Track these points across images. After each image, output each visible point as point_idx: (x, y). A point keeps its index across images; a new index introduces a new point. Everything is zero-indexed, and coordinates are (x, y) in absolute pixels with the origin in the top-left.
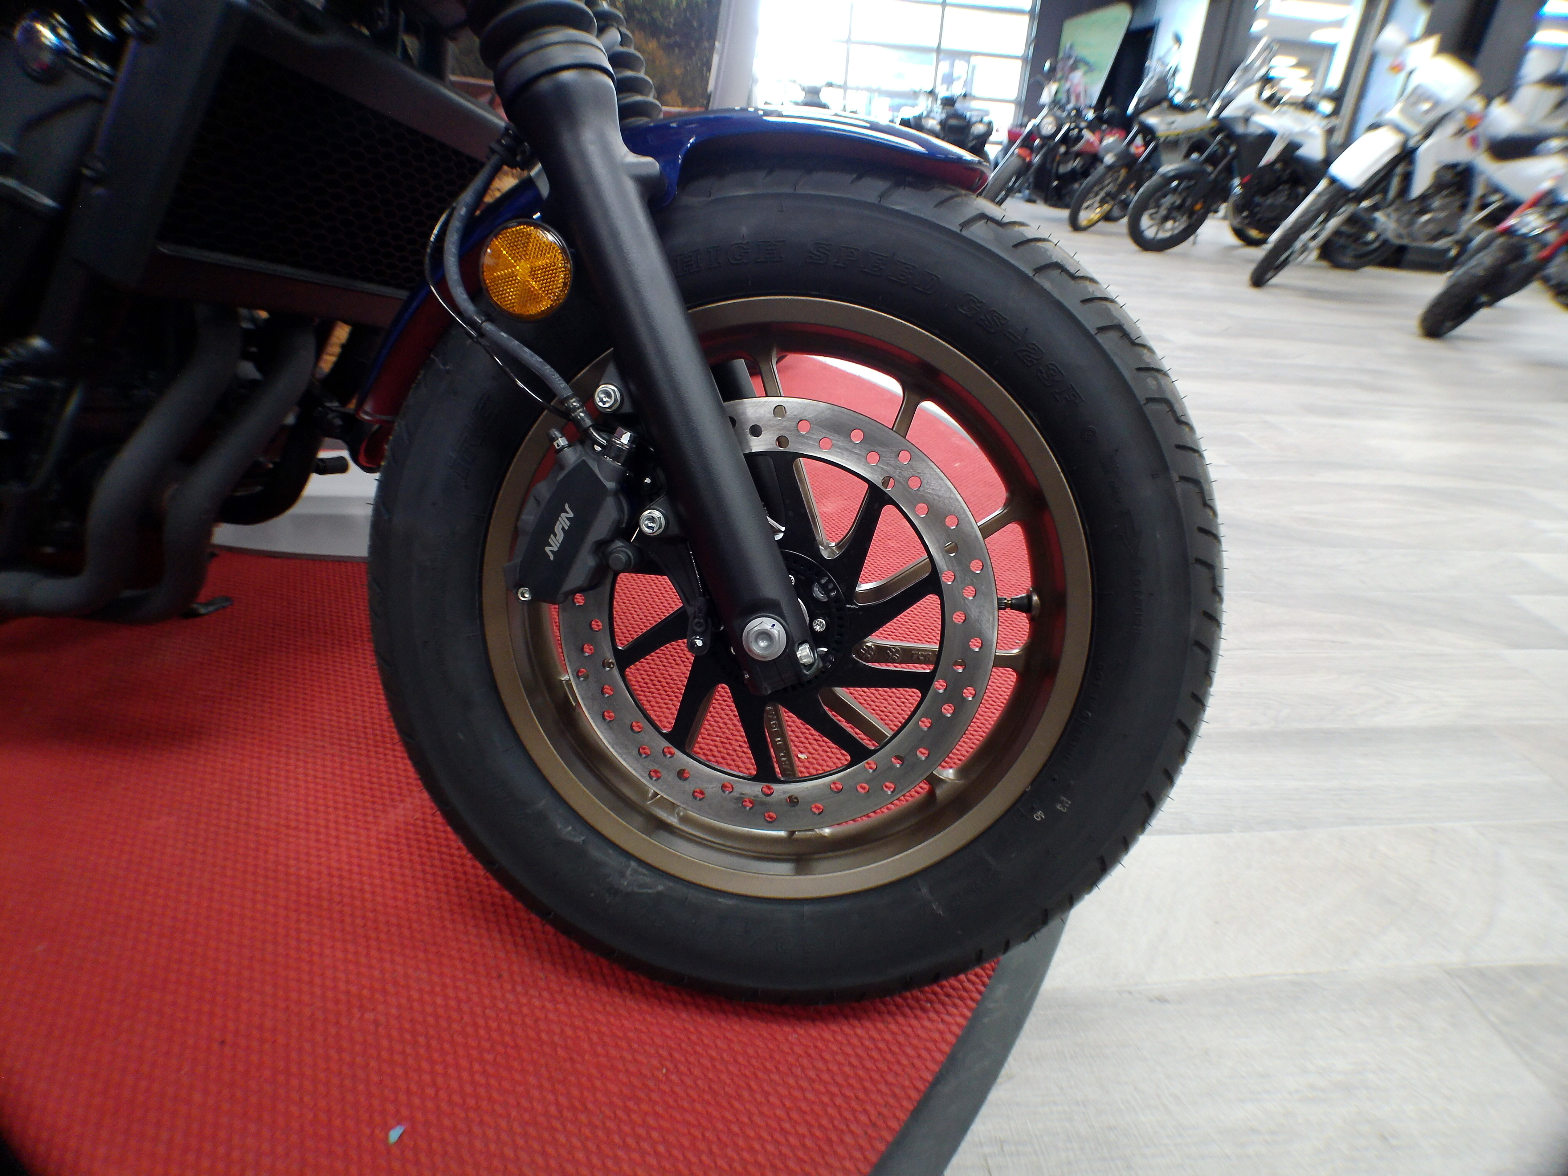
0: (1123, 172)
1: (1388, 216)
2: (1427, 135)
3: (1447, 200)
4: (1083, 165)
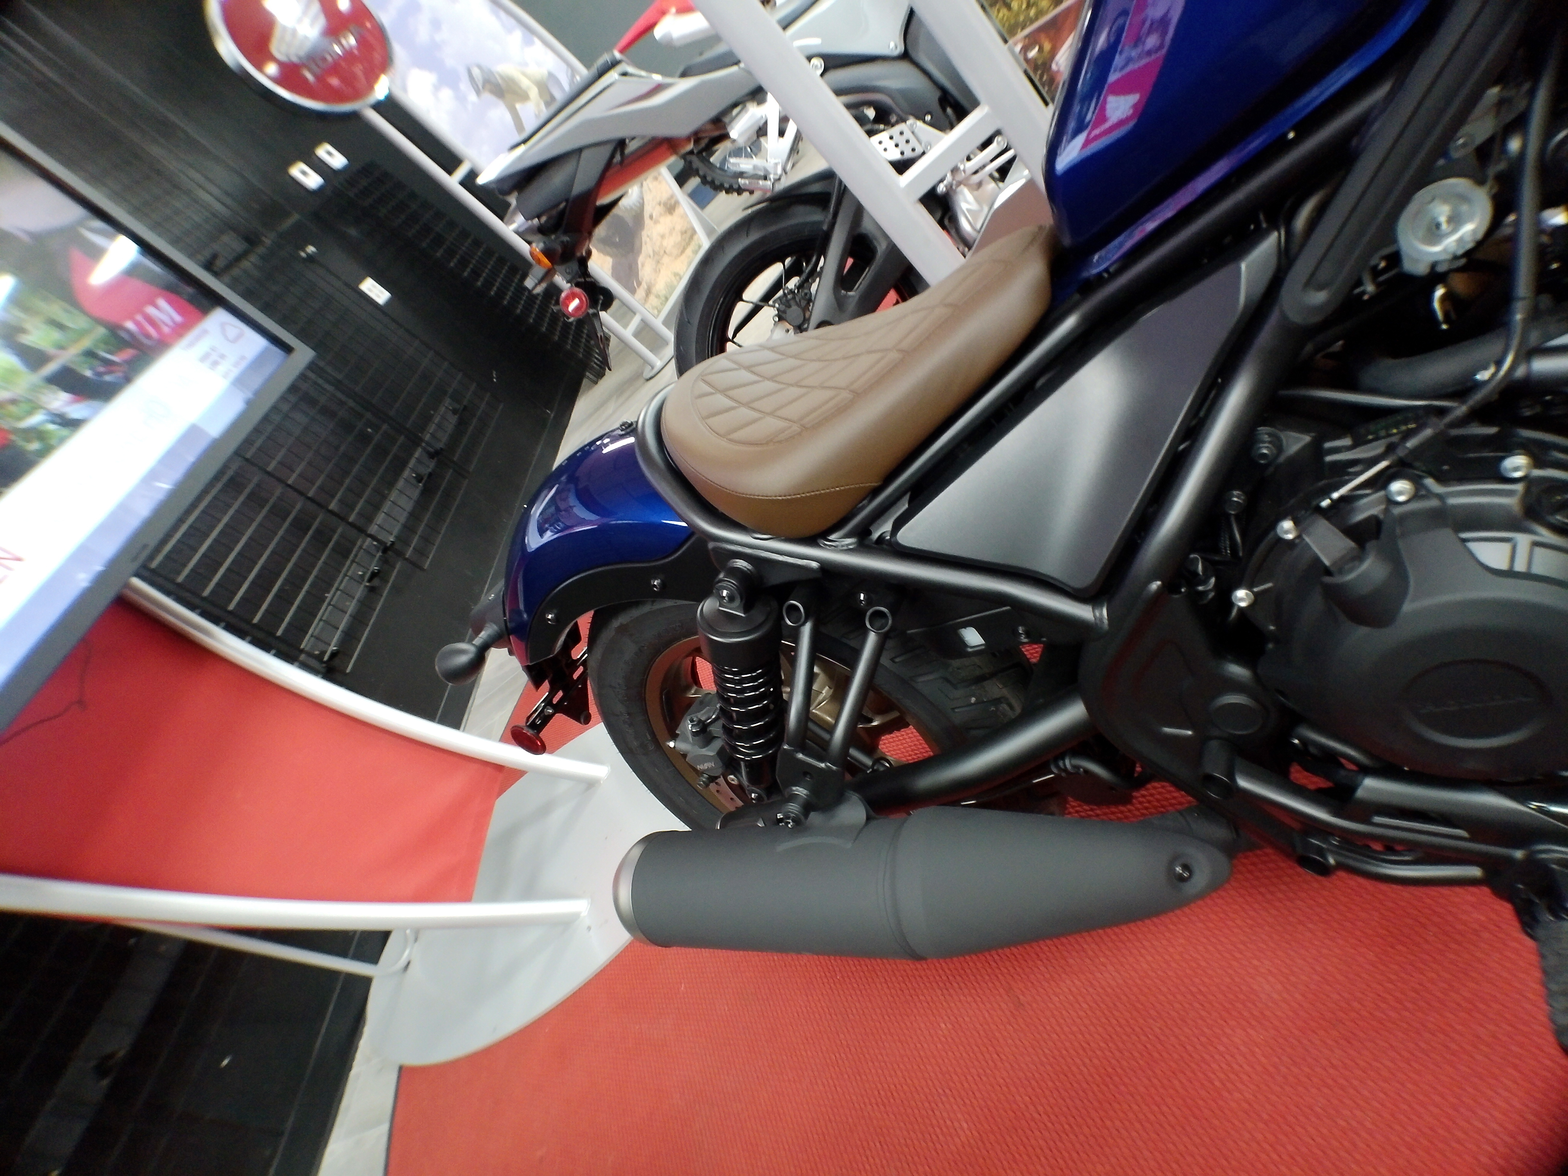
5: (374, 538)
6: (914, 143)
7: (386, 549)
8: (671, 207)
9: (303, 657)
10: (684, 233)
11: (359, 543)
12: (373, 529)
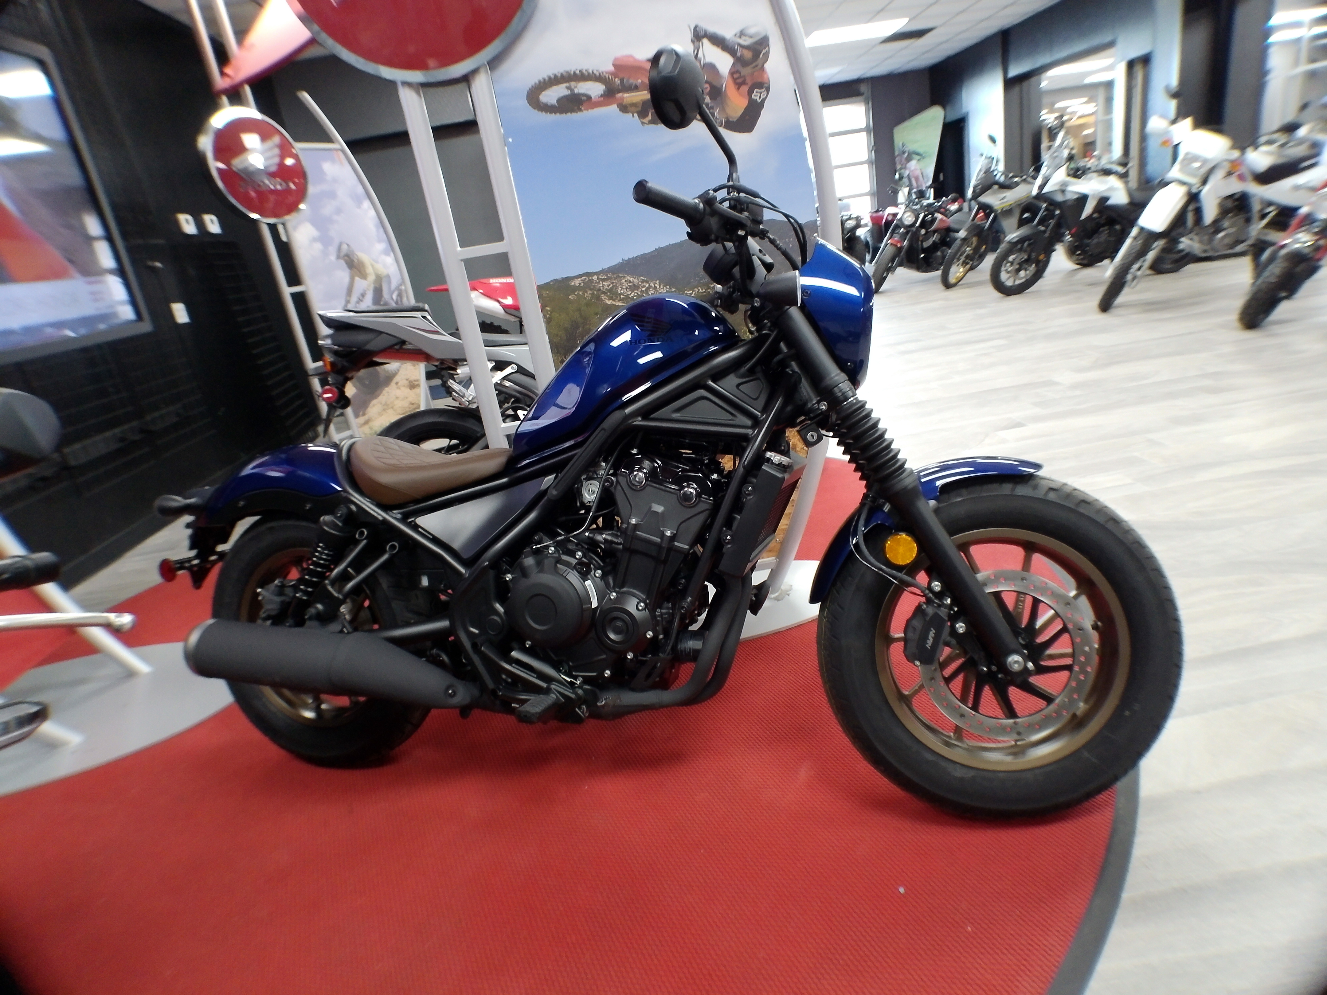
0: (975, 240)
1: (1191, 239)
2: (1204, 182)
3: (1234, 219)
4: (940, 238)
5: (62, 456)
7: (66, 468)
12: (66, 450)
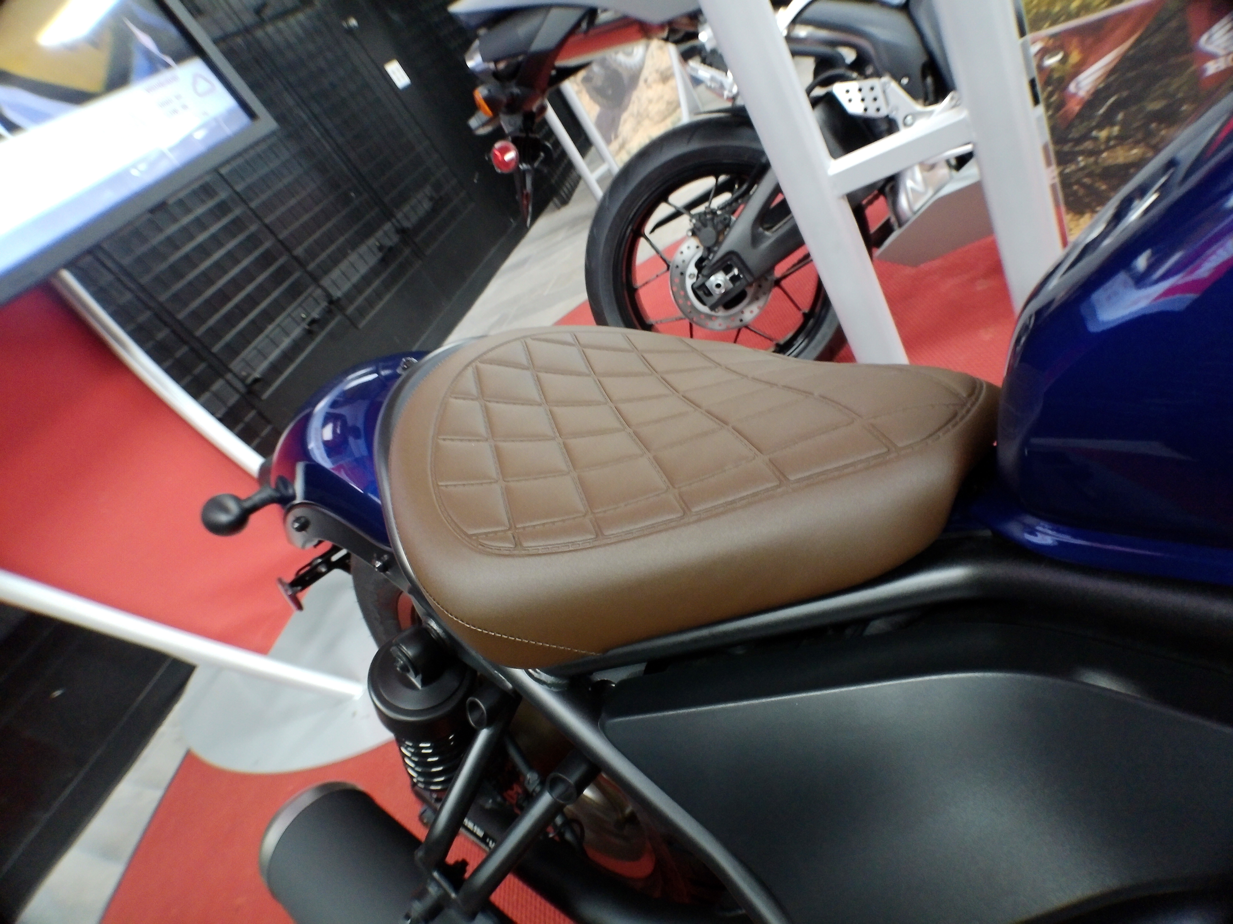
5: (324, 290)
6: (881, 102)
7: (332, 302)
8: (665, 77)
9: (229, 376)
10: (669, 103)
11: (309, 290)
12: (326, 282)
